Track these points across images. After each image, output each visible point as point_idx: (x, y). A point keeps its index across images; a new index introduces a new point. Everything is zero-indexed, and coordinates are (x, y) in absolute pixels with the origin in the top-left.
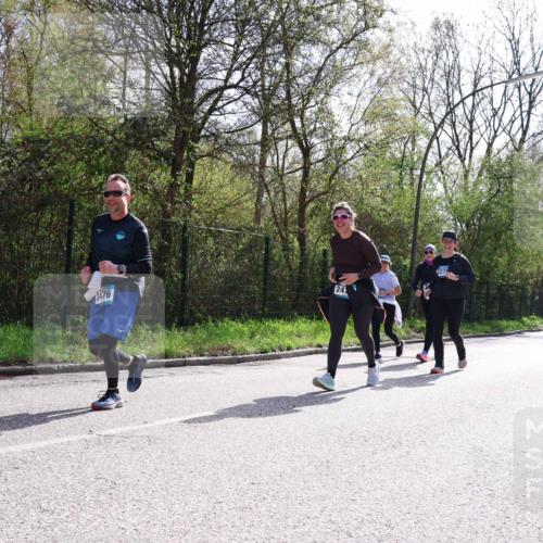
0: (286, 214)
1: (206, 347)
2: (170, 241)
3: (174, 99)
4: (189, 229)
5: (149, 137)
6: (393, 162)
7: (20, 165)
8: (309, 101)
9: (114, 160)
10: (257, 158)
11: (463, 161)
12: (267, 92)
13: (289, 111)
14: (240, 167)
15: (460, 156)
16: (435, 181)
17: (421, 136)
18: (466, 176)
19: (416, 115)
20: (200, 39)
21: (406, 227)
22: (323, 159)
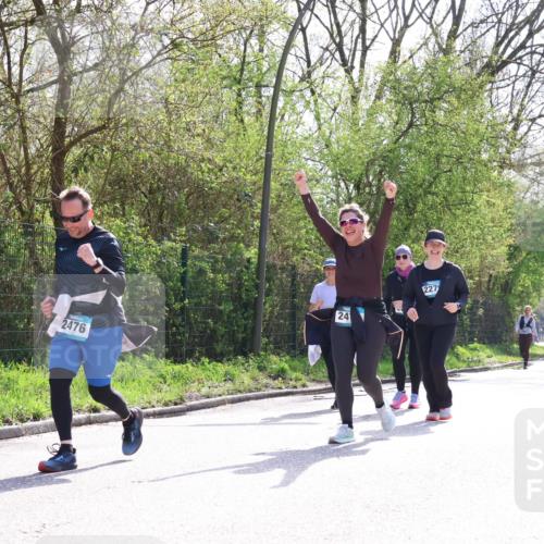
0: (28, 167)
6: (224, 73)
11: (349, 71)
15: (344, 63)
16: (300, 107)
17: (275, 25)
18: (354, 99)
21: (248, 190)
22: (96, 65)
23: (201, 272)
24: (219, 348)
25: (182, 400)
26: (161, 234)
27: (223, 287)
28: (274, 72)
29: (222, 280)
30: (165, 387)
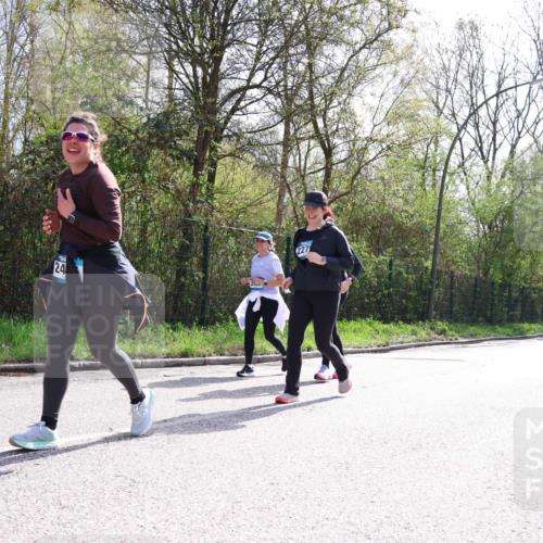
1: (226, 346)
2: (191, 240)
3: (197, 99)
4: (210, 229)
5: (172, 136)
6: (415, 163)
7: (44, 164)
8: (331, 101)
9: (137, 158)
10: (279, 158)
11: (486, 162)
12: (289, 92)
13: (311, 111)
14: (262, 167)
15: (483, 158)
16: (458, 182)
17: (444, 137)
18: (489, 178)
19: (439, 116)
20: (223, 39)
21: (428, 228)
22: (345, 160)
23: (400, 273)
24: (408, 316)
25: (388, 344)
26: (378, 252)
27: (412, 282)
28: (443, 162)
29: (412, 278)
30: (378, 336)
